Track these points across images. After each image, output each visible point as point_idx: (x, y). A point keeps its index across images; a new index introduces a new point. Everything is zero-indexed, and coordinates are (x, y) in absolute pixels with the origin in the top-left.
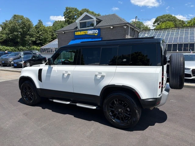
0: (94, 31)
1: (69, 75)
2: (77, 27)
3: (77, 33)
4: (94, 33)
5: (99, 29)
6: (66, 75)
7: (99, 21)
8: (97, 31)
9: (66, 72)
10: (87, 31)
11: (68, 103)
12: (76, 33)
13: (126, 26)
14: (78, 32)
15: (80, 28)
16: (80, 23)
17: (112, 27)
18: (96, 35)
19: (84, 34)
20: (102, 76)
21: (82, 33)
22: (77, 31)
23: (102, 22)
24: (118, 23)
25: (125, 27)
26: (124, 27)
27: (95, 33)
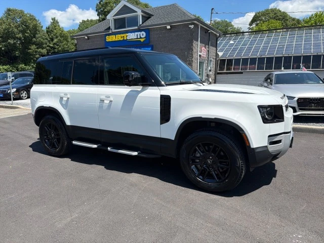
0: (139, 33)
2: (109, 28)
3: (110, 39)
4: (139, 37)
5: (147, 31)
7: (147, 17)
8: (143, 34)
10: (127, 34)
13: (193, 24)
14: (110, 36)
15: (115, 29)
16: (115, 20)
17: (169, 27)
18: (142, 40)
19: (122, 39)
21: (119, 38)
22: (109, 35)
23: (152, 18)
24: (179, 20)
25: (192, 26)
26: (190, 26)
27: (141, 38)
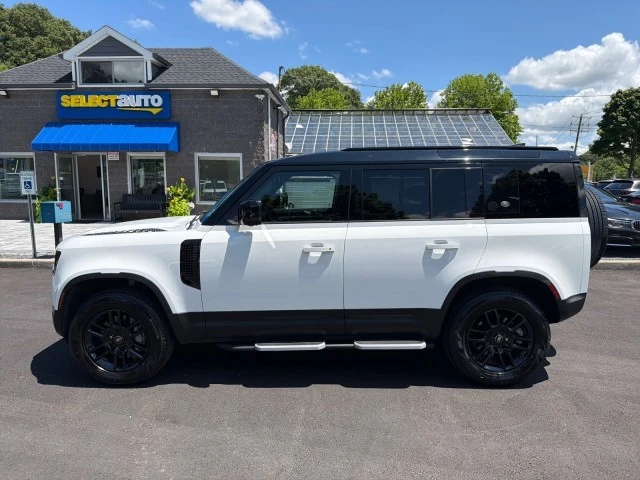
0: (146, 98)
1: (327, 255)
2: (68, 78)
3: (68, 101)
4: (146, 104)
5: (165, 93)
6: (315, 255)
7: (160, 67)
8: (157, 101)
9: (313, 245)
10: (118, 97)
11: (322, 346)
12: (64, 98)
13: (263, 92)
14: (73, 97)
15: (84, 82)
16: (84, 65)
17: (214, 93)
18: (155, 111)
19: (105, 104)
20: (447, 250)
21: (96, 101)
22: (69, 93)
24: (235, 81)
25: (261, 97)
26: (257, 96)
27: (151, 106)
